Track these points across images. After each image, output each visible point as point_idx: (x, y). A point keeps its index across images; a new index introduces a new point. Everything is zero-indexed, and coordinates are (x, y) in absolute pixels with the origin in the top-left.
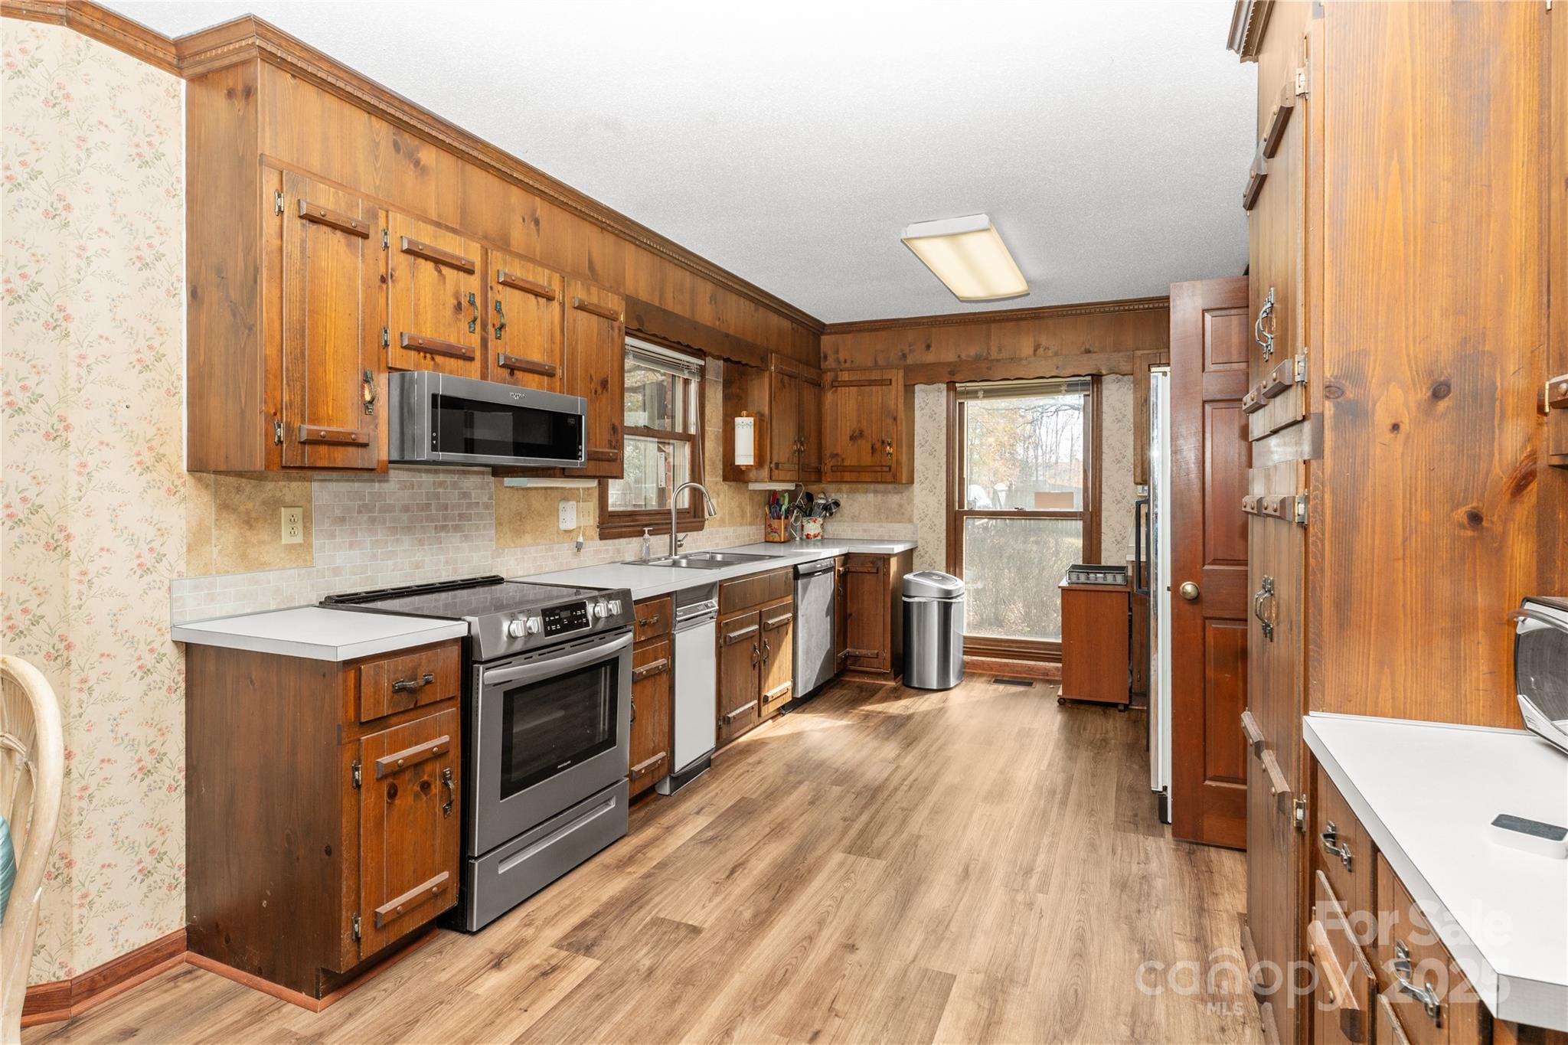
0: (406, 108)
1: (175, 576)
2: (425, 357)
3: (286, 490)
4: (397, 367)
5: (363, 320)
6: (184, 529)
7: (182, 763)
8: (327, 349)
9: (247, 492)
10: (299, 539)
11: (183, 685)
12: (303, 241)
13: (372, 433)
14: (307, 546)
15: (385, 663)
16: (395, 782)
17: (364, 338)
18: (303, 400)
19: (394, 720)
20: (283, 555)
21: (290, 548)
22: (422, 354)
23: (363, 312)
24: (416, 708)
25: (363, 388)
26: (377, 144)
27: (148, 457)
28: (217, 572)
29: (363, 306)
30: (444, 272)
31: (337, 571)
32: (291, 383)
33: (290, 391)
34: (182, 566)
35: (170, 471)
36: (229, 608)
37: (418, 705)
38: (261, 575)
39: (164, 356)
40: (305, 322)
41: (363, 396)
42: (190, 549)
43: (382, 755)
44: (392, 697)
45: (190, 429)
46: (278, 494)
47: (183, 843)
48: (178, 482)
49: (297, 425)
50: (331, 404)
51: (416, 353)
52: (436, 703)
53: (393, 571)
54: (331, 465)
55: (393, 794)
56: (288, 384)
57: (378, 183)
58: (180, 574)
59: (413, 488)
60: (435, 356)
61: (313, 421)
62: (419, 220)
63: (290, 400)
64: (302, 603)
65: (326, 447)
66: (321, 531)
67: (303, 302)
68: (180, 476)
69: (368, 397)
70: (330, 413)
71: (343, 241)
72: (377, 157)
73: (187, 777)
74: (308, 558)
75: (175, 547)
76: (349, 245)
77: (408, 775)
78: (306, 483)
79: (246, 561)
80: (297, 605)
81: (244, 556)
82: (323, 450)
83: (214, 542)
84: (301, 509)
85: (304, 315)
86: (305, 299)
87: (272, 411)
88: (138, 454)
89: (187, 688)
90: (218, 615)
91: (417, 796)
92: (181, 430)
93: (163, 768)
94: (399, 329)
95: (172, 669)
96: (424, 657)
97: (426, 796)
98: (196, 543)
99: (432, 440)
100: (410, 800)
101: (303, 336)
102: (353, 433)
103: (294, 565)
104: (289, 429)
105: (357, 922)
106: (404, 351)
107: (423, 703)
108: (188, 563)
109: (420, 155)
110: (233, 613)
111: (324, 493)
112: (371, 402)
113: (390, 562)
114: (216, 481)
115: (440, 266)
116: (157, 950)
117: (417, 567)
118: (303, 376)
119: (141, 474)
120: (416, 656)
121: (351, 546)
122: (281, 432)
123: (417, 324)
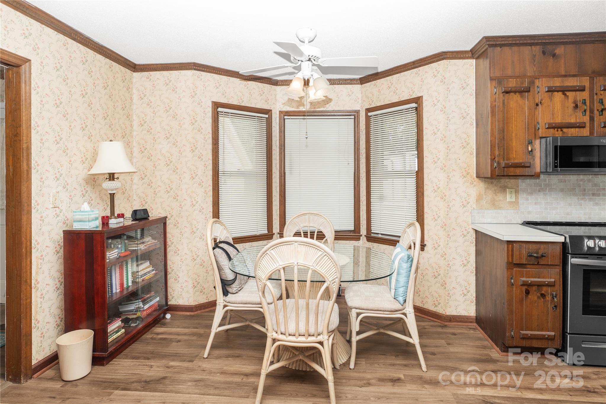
0: (546, 37)
1: (472, 209)
2: (558, 131)
3: (509, 183)
4: (544, 136)
5: (528, 121)
6: (475, 195)
7: (474, 266)
8: (513, 135)
9: (495, 184)
10: (514, 200)
11: (475, 242)
12: (504, 100)
13: (532, 162)
14: (516, 203)
15: (524, 245)
16: (529, 289)
17: (528, 128)
18: (504, 153)
19: (528, 266)
20: (507, 205)
21: (510, 203)
22: (556, 129)
23: (528, 119)
24: (538, 264)
25: (528, 146)
26: (535, 56)
27: (465, 174)
28: (485, 209)
29: (528, 117)
30: (568, 94)
31: (529, 213)
32: (499, 148)
33: (499, 151)
34: (474, 206)
35: (471, 177)
36: (489, 221)
37: (539, 264)
38: (499, 211)
39: (469, 143)
40: (504, 127)
41: (528, 149)
42: (477, 201)
43: (523, 277)
44: (527, 258)
45: (477, 165)
46: (506, 184)
47: (475, 290)
48: (473, 181)
49: (502, 161)
50: (514, 154)
51: (553, 129)
52: (548, 265)
53: (556, 215)
54: (515, 175)
55: (527, 292)
56: (498, 149)
57: (535, 70)
58: (474, 208)
59: (566, 182)
60: (563, 129)
61: (507, 160)
62: (554, 78)
63: (499, 154)
64: (515, 222)
65: (513, 168)
66: (523, 198)
67: (503, 121)
68: (474, 179)
69: (530, 149)
70: (514, 156)
71: (519, 96)
72: (534, 61)
73: (476, 270)
74: (517, 207)
75: (472, 200)
76: (522, 97)
77: (534, 288)
78: (516, 180)
79: (494, 205)
80: (513, 223)
81: (494, 204)
82: (512, 169)
83: (484, 199)
84: (514, 189)
85: (504, 125)
86: (504, 119)
87: (493, 158)
88: (462, 173)
89: (476, 243)
90: (485, 222)
91: (538, 297)
92: (474, 165)
93: (469, 265)
94: (544, 121)
95: (472, 236)
96: (542, 246)
97: (543, 299)
98: (479, 199)
99: (555, 164)
100: (536, 298)
101: (504, 132)
102: (522, 163)
103: (512, 209)
104: (499, 163)
105: (512, 331)
106: (547, 130)
107: (541, 264)
108: (476, 205)
109: (556, 51)
110: (489, 222)
111: (522, 183)
112: (531, 151)
113: (554, 212)
114: (485, 180)
115: (566, 92)
116: (467, 319)
117: (568, 214)
118: (504, 145)
119: (463, 178)
120: (538, 246)
121: (536, 203)
122: (495, 164)
123: (553, 118)
